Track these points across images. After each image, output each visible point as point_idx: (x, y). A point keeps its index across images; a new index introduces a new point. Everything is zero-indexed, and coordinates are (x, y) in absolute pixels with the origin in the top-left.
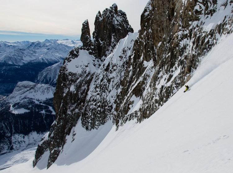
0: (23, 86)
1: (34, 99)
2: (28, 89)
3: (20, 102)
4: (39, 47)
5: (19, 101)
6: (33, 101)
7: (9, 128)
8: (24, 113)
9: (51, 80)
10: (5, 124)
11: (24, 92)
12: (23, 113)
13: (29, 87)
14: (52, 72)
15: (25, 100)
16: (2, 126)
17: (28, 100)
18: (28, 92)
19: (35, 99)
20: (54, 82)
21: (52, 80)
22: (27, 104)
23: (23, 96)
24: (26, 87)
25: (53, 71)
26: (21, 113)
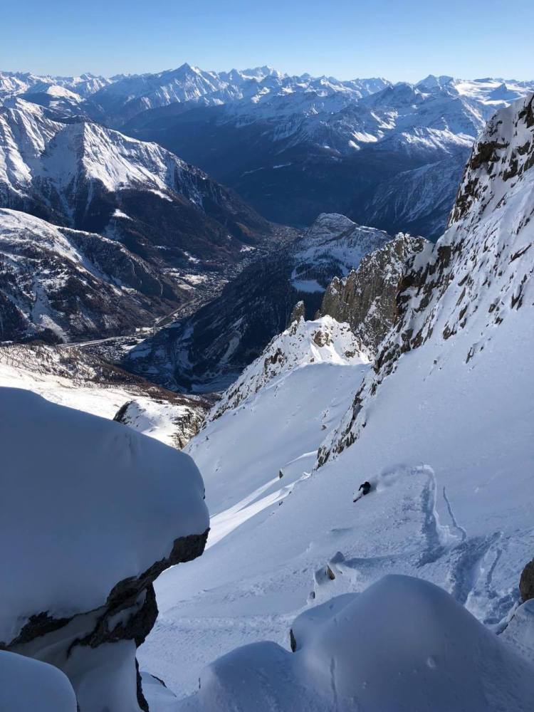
0: (327, 226)
1: (343, 264)
2: (337, 234)
3: (312, 265)
4: (401, 104)
5: (311, 261)
6: (339, 268)
7: (279, 318)
8: (315, 293)
9: (402, 210)
10: (274, 307)
11: (327, 242)
12: (313, 292)
13: (339, 231)
14: (410, 190)
15: (324, 261)
16: (269, 309)
17: (329, 262)
18: (334, 242)
19: (345, 264)
20: (409, 218)
21: (404, 211)
22: (325, 272)
23: (323, 249)
24: (332, 229)
25: (415, 186)
26: (309, 291)
